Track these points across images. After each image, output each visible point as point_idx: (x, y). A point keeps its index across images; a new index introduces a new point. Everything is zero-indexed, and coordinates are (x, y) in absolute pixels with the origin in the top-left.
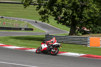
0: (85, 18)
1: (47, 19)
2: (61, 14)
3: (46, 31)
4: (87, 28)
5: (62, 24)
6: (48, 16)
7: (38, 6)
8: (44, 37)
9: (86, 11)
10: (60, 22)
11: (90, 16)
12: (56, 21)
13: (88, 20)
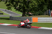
0: (30, 8)
1: (11, 9)
2: (18, 6)
3: (10, 15)
4: (31, 13)
5: (18, 11)
6: (11, 7)
7: (6, 2)
8: (9, 18)
9: (30, 4)
10: (17, 10)
11: (32, 7)
12: (15, 10)
13: (32, 9)
